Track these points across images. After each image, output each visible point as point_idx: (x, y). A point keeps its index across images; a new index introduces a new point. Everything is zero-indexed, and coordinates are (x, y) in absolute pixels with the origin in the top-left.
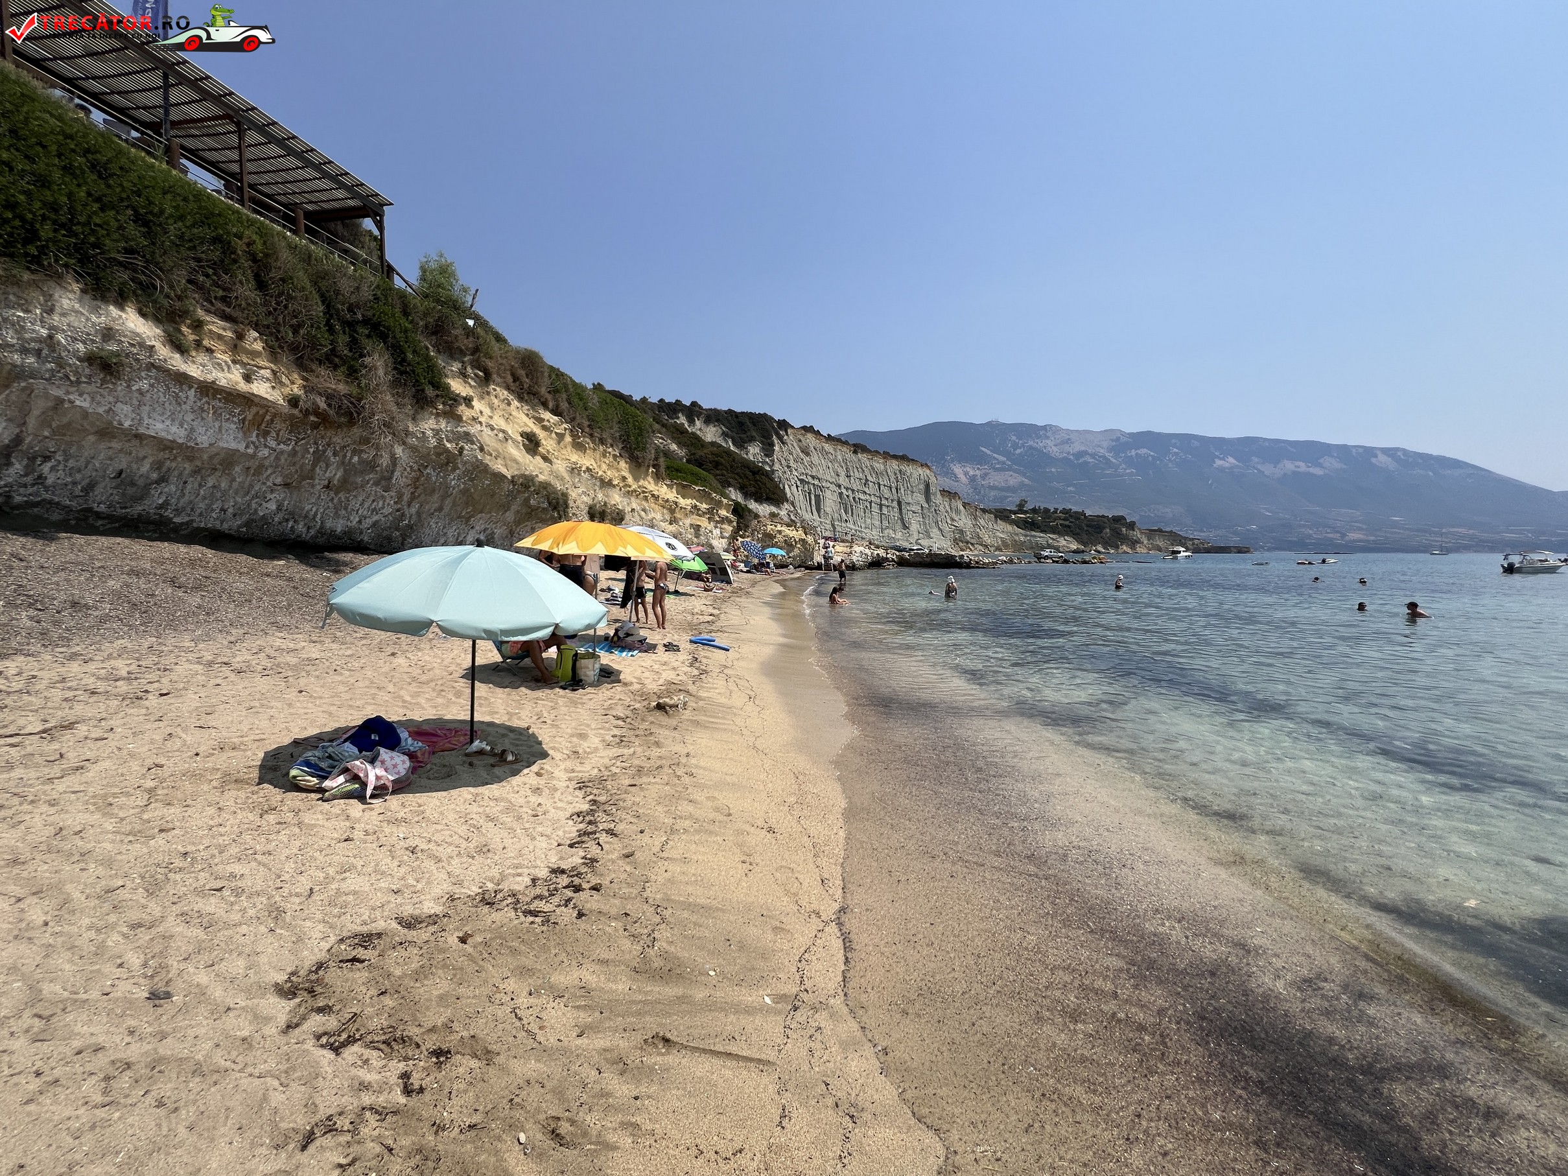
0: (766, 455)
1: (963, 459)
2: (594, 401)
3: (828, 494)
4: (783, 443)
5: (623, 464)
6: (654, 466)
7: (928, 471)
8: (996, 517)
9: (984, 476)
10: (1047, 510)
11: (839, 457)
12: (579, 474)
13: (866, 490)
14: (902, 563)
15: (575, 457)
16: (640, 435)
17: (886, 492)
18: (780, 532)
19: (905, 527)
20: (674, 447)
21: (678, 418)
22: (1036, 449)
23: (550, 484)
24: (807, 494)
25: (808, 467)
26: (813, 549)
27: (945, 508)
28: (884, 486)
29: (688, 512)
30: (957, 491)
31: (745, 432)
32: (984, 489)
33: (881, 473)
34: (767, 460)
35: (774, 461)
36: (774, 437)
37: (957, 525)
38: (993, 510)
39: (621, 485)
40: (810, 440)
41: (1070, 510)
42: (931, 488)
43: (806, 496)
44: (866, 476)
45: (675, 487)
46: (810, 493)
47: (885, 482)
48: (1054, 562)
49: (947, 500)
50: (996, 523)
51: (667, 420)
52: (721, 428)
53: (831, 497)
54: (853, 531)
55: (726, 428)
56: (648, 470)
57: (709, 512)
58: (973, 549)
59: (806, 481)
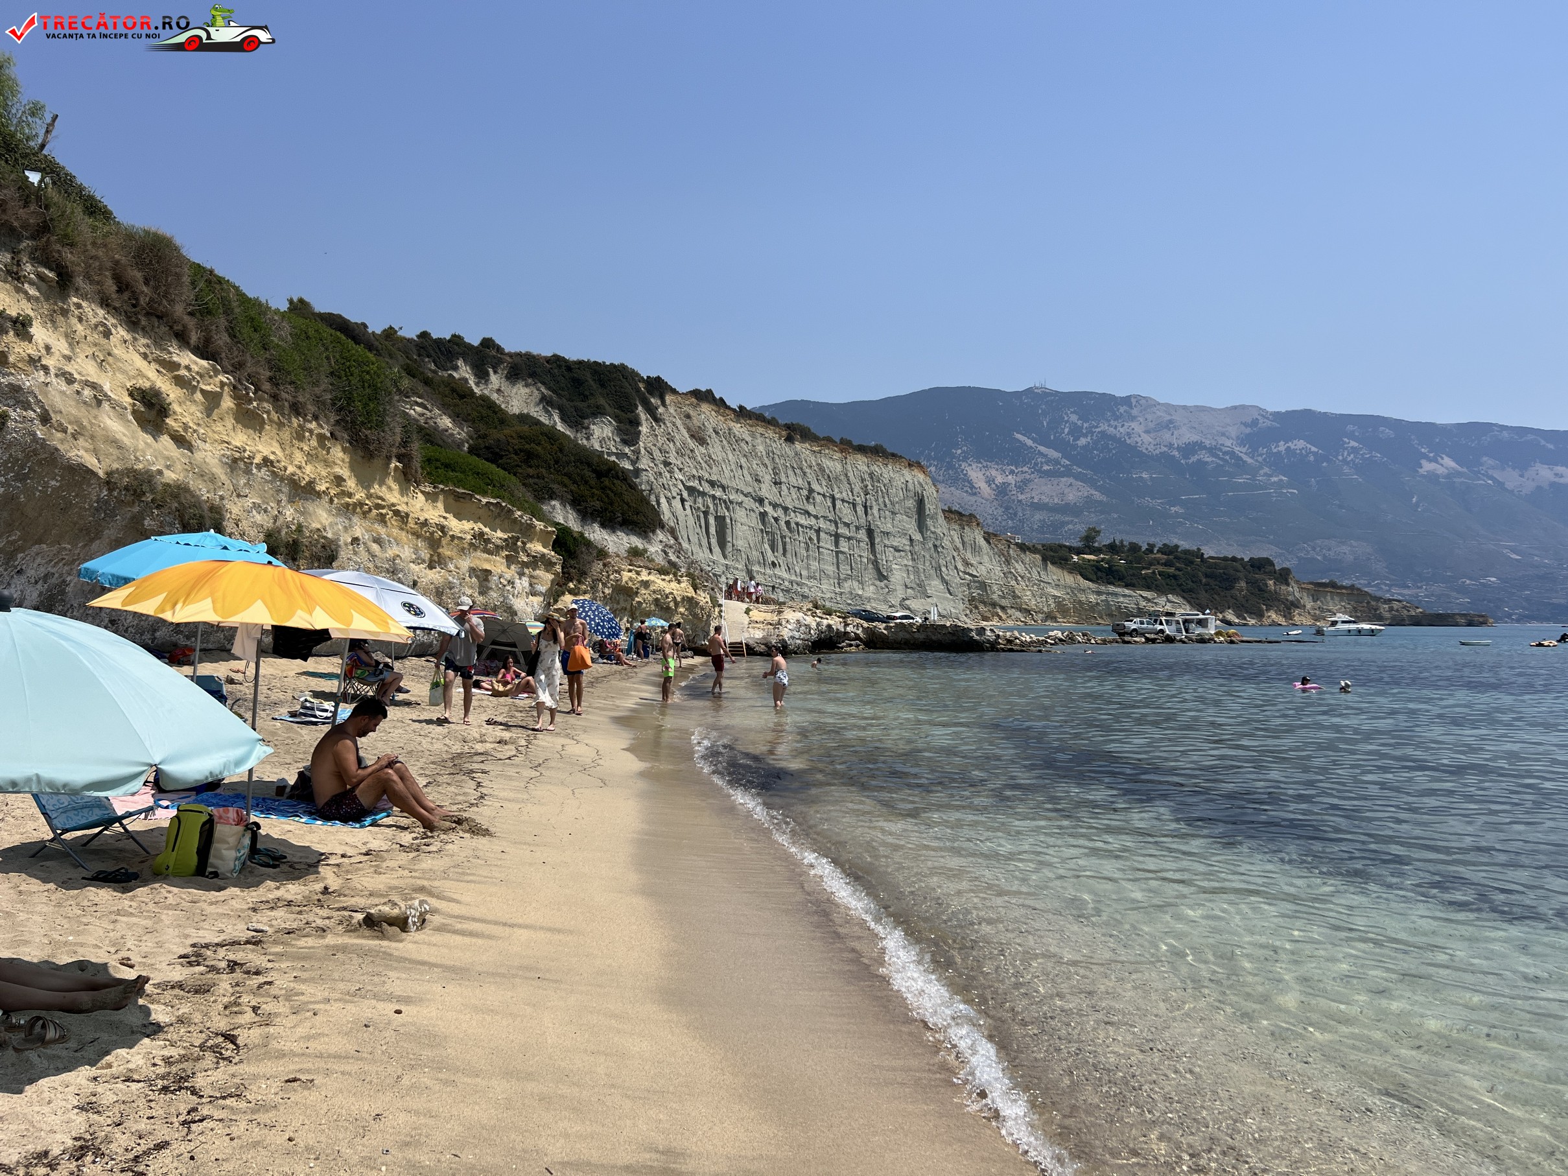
0: (625, 442)
1: (986, 453)
2: (282, 336)
3: (740, 514)
4: (657, 420)
5: (337, 453)
6: (400, 458)
7: (921, 477)
8: (1045, 560)
9: (1022, 486)
10: (1134, 548)
11: (761, 448)
12: (248, 472)
13: (811, 508)
14: (874, 642)
15: (240, 438)
16: (373, 398)
17: (846, 512)
18: (646, 584)
19: (882, 577)
20: (446, 422)
21: (456, 368)
22: (1113, 438)
23: (187, 490)
24: (702, 515)
25: (704, 465)
26: (709, 616)
27: (952, 542)
28: (843, 501)
29: (466, 546)
30: (975, 513)
31: (585, 398)
32: (1023, 510)
33: (836, 478)
34: (627, 450)
35: (639, 453)
36: (640, 408)
37: (975, 573)
38: (1040, 547)
39: (332, 492)
40: (706, 415)
41: (1177, 546)
42: (927, 506)
43: (698, 517)
44: (809, 483)
45: (441, 497)
46: (706, 513)
47: (844, 494)
48: (1148, 640)
49: (957, 527)
50: (1046, 569)
51: (434, 372)
52: (538, 389)
53: (744, 520)
54: (787, 583)
55: (549, 388)
56: (388, 464)
57: (507, 545)
58: (1004, 616)
59: (698, 491)
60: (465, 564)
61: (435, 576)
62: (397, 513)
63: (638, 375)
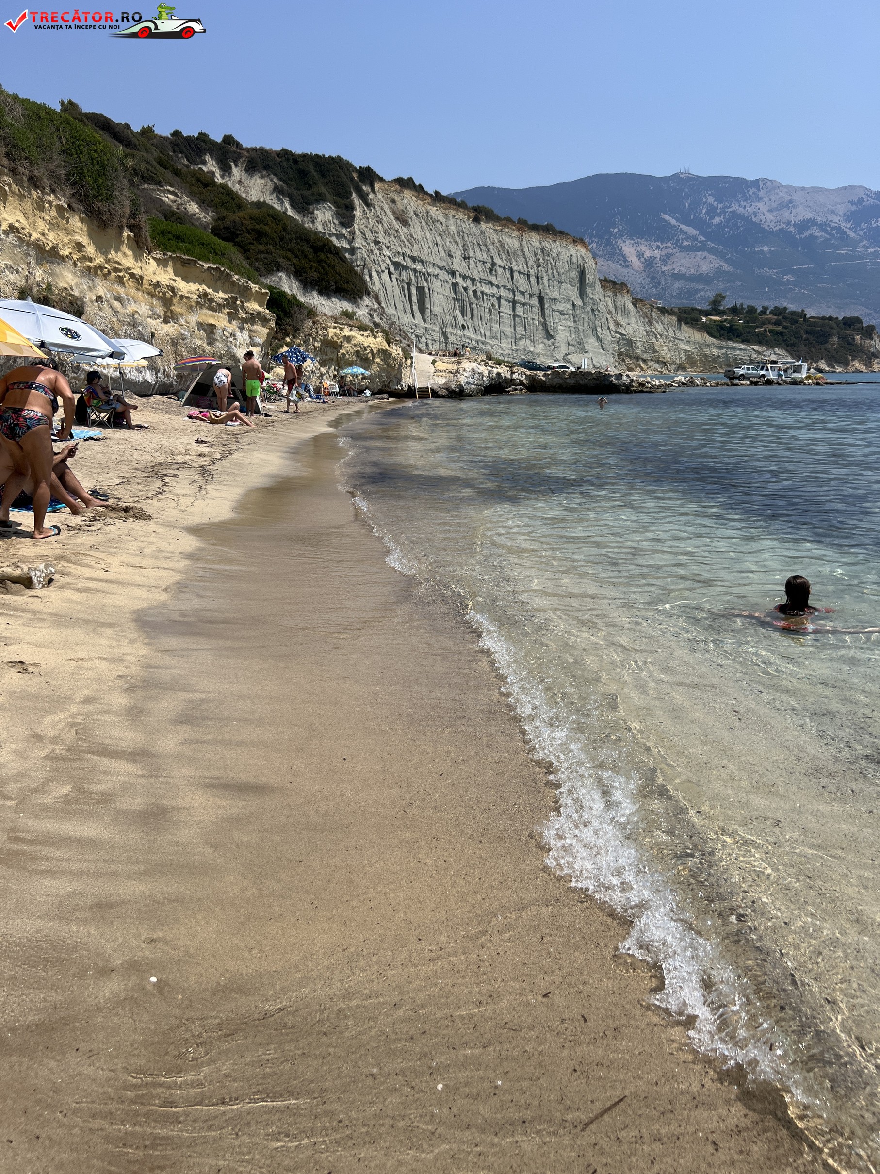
0: (343, 224)
1: (637, 232)
3: (436, 285)
4: (368, 204)
5: (76, 222)
6: (131, 228)
7: (583, 251)
8: (680, 320)
9: (665, 260)
10: (752, 310)
11: (453, 228)
13: (493, 279)
14: (534, 387)
17: (521, 282)
18: (348, 339)
19: (549, 336)
20: (194, 207)
21: (204, 163)
22: (742, 217)
24: (406, 286)
25: (406, 243)
26: (400, 365)
27: (607, 306)
28: (519, 272)
29: (193, 304)
30: (626, 282)
31: (309, 187)
32: (666, 279)
33: (514, 253)
34: (344, 231)
35: (354, 233)
36: (354, 195)
37: (624, 332)
38: (676, 310)
39: (75, 257)
40: (408, 200)
41: (785, 308)
42: (587, 276)
43: (403, 288)
44: (492, 258)
45: (170, 263)
46: (409, 284)
47: (521, 266)
48: (752, 383)
49: (611, 294)
50: (680, 328)
51: (188, 167)
52: (272, 180)
53: (440, 290)
54: (474, 342)
55: (280, 179)
56: (121, 233)
57: (228, 303)
58: (645, 367)
59: (403, 265)
60: (193, 319)
61: (170, 329)
62: (132, 275)
63: (352, 165)
